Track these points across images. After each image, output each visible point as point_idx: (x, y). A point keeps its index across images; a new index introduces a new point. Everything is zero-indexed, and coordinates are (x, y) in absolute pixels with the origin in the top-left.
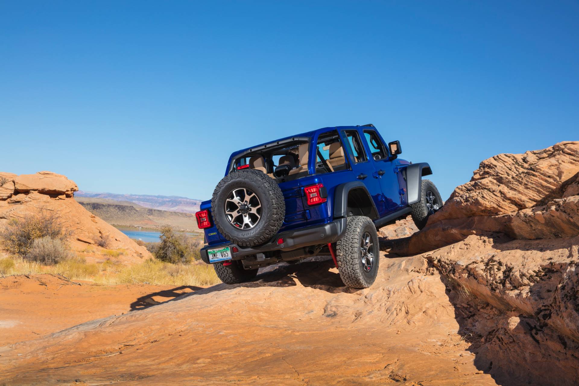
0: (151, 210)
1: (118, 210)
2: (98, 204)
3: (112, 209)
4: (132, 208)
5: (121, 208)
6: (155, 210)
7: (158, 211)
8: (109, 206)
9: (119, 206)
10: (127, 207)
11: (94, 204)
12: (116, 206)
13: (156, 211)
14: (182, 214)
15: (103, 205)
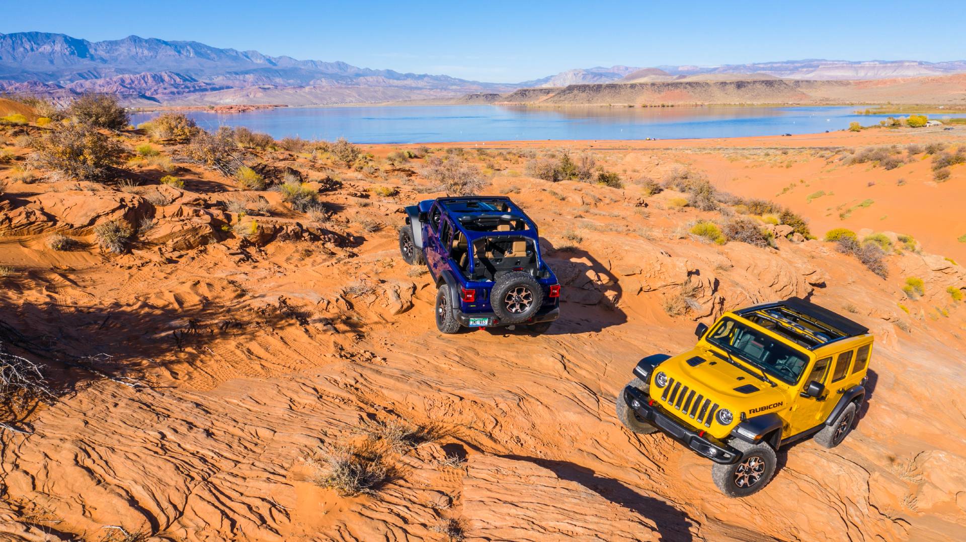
0: (798, 82)
1: (765, 87)
2: (742, 82)
3: (758, 86)
4: (781, 82)
5: (769, 83)
6: (802, 81)
7: (807, 81)
8: (755, 82)
9: (767, 81)
10: (776, 81)
11: (738, 82)
12: (763, 82)
13: (804, 83)
14: (836, 82)
15: (748, 83)
